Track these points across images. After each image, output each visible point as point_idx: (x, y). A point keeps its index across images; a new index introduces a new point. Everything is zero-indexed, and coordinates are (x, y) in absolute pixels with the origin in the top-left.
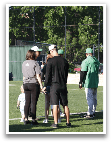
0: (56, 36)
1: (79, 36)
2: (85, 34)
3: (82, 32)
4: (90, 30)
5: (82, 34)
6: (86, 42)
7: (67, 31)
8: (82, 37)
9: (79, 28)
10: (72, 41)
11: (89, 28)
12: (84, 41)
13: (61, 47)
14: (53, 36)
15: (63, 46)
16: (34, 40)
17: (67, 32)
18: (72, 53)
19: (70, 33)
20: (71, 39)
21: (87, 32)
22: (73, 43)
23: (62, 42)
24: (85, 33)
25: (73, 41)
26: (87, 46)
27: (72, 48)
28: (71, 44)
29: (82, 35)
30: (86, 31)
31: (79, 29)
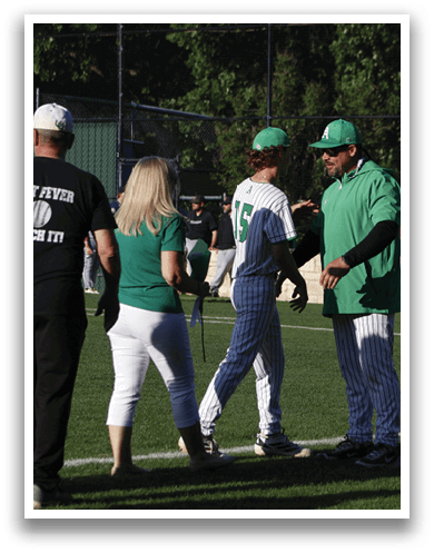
0: (227, 77)
1: (337, 75)
2: (363, 68)
3: (348, 59)
4: (388, 50)
5: (349, 68)
6: (368, 106)
7: (282, 53)
8: (350, 79)
9: (337, 39)
10: (301, 101)
11: (385, 40)
12: (360, 100)
13: (249, 127)
14: (214, 75)
15: (260, 123)
16: (121, 95)
17: (279, 56)
18: (301, 158)
19: (295, 61)
20: (300, 90)
21: (375, 57)
22: (307, 110)
23: (254, 106)
24: (364, 61)
25: (307, 98)
26: (375, 123)
27: (304, 131)
28: (298, 114)
29: (349, 72)
30: (368, 54)
31: (334, 42)
